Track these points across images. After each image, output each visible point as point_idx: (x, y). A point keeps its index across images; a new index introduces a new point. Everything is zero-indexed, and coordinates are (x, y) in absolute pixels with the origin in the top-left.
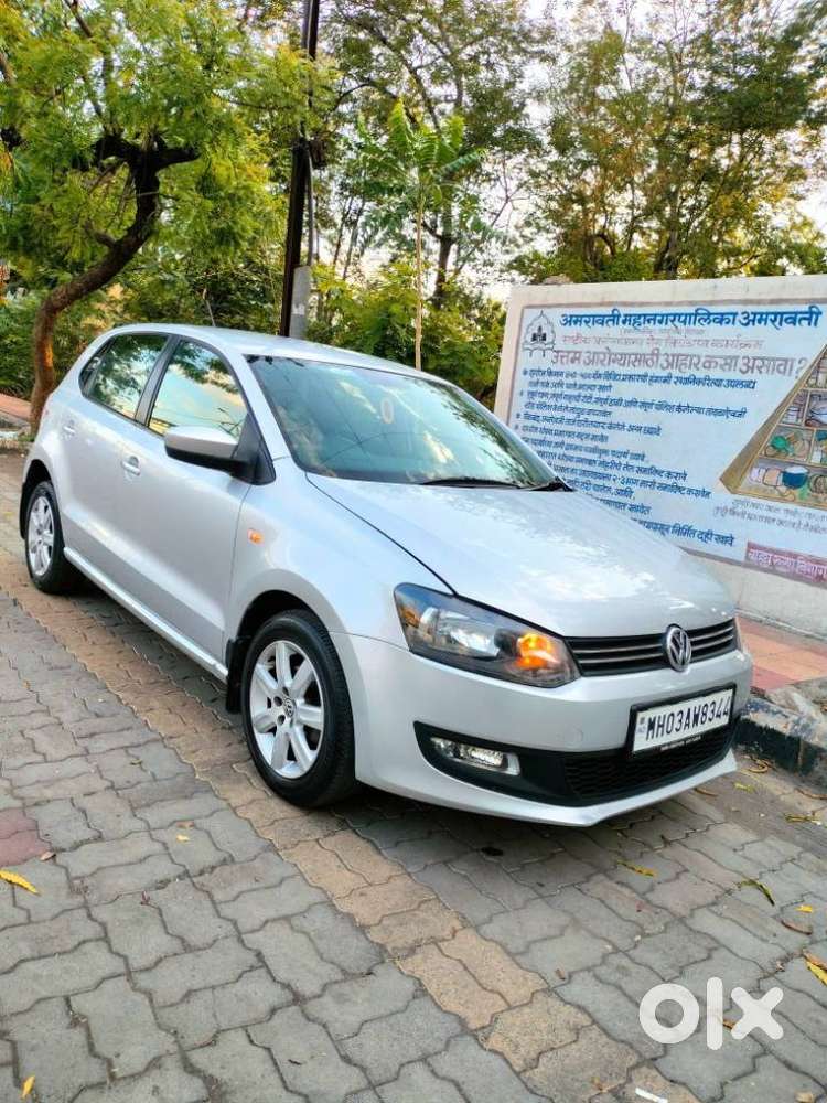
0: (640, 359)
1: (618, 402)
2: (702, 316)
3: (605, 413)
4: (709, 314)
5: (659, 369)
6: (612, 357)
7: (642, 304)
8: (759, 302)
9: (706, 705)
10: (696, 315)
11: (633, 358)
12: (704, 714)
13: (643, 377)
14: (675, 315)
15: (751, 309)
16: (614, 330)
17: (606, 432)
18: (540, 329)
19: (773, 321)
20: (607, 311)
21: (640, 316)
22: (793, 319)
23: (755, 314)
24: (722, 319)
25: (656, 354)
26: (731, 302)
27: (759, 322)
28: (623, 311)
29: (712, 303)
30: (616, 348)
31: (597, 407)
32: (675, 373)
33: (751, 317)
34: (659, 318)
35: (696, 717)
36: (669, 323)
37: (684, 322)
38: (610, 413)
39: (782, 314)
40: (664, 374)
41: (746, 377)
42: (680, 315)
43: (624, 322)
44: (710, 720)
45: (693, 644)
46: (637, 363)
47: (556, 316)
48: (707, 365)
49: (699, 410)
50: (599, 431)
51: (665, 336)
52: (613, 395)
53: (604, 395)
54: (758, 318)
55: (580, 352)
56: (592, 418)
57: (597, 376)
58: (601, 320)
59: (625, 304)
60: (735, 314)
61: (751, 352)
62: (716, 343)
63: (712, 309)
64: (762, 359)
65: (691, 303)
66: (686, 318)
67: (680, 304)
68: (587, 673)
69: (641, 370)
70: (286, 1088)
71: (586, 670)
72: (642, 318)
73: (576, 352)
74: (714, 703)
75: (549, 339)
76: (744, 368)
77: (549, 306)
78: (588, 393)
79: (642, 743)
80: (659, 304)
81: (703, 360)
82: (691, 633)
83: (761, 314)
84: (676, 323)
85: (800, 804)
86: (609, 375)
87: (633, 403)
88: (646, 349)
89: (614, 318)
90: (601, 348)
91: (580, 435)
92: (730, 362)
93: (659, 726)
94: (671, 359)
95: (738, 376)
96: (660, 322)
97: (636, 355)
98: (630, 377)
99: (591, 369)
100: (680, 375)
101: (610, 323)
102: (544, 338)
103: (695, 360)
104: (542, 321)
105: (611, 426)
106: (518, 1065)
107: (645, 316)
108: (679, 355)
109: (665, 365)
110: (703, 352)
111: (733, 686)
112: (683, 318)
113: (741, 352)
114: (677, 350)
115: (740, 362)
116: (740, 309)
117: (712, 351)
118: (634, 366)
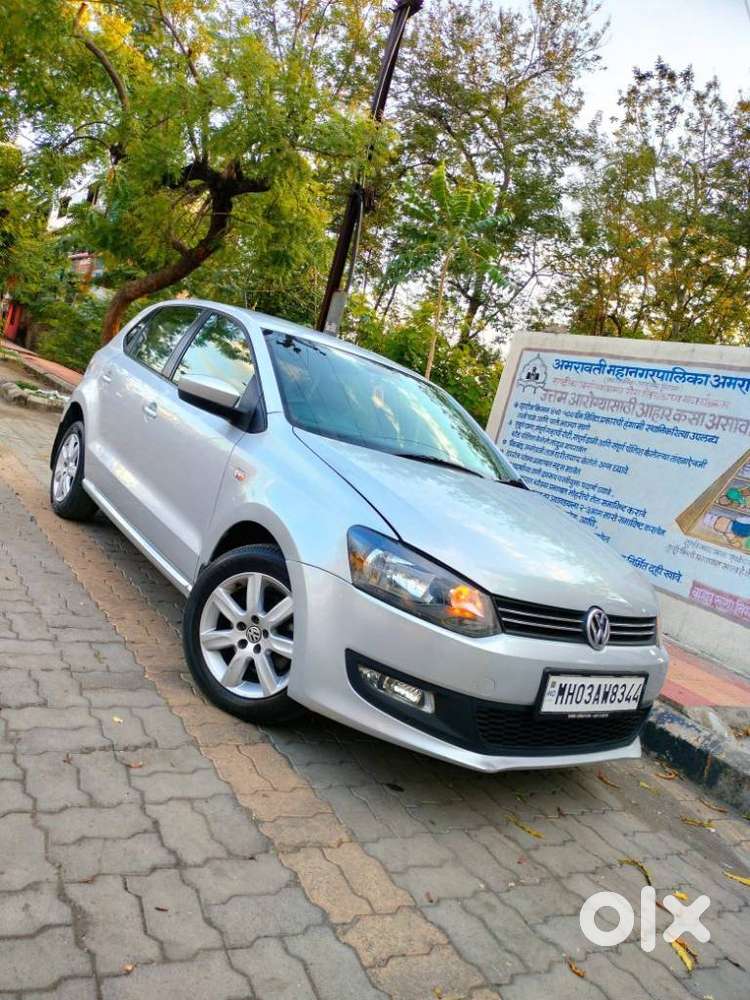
0: (618, 405)
1: (594, 441)
2: (678, 374)
3: (581, 449)
4: (685, 373)
5: (634, 416)
6: (594, 400)
7: (627, 358)
8: (731, 368)
9: (617, 686)
10: (673, 373)
11: (612, 404)
12: (615, 694)
13: (619, 422)
14: (654, 371)
15: (722, 373)
16: (601, 378)
17: (579, 465)
18: (535, 369)
19: (741, 386)
20: (596, 360)
21: (623, 368)
23: (725, 378)
24: (695, 379)
25: (633, 402)
26: (705, 365)
27: (729, 385)
28: (609, 362)
29: (688, 364)
30: (598, 393)
31: (575, 443)
32: (648, 421)
33: (722, 380)
34: (640, 371)
35: (606, 694)
36: (649, 377)
37: (662, 378)
38: (585, 449)
40: (639, 420)
41: (712, 432)
42: (659, 371)
43: (609, 372)
44: (620, 701)
45: (613, 628)
46: (615, 409)
47: (550, 359)
48: (677, 417)
49: (665, 456)
50: (573, 464)
51: (642, 388)
52: (591, 434)
53: (582, 433)
54: (729, 382)
55: (566, 394)
56: (569, 451)
57: (579, 415)
58: (588, 367)
59: (612, 357)
60: (708, 376)
61: (717, 411)
62: (687, 399)
63: (688, 369)
64: (728, 418)
65: (670, 362)
66: (664, 375)
67: (659, 361)
68: (508, 631)
69: (618, 415)
70: (145, 932)
71: (508, 628)
72: (625, 370)
73: (563, 393)
74: (624, 685)
75: (541, 379)
76: (710, 424)
77: (546, 351)
78: (568, 429)
79: (550, 705)
80: (642, 360)
81: (674, 412)
82: (613, 618)
83: (731, 378)
84: (654, 378)
85: (699, 811)
86: (589, 416)
87: (607, 443)
88: (625, 397)
89: (600, 367)
90: (585, 392)
91: (556, 466)
92: (698, 417)
93: (569, 694)
94: (645, 408)
95: (702, 430)
96: (641, 375)
97: (616, 401)
98: (607, 420)
99: (574, 409)
100: (652, 423)
101: (597, 371)
102: (537, 378)
103: (667, 412)
104: (538, 363)
105: (584, 461)
106: (368, 960)
107: (628, 368)
108: (652, 407)
109: (640, 412)
110: (675, 405)
111: (645, 675)
112: (661, 374)
113: (708, 410)
114: (652, 401)
115: (707, 419)
116: (712, 372)
117: (683, 406)
118: (612, 410)
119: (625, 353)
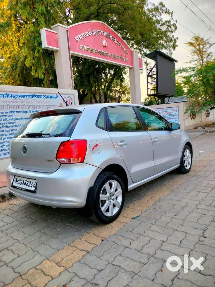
0: (19, 107)
1: (17, 119)
3: (13, 123)
4: (36, 96)
5: (26, 109)
6: (10, 107)
7: (16, 92)
8: (46, 93)
10: (32, 96)
11: (17, 107)
13: (23, 112)
14: (27, 95)
16: (9, 99)
17: (15, 128)
19: (50, 98)
20: (5, 93)
21: (16, 95)
22: (54, 97)
23: (46, 96)
24: (39, 97)
25: (24, 105)
29: (35, 93)
30: (10, 104)
31: (10, 121)
32: (31, 110)
33: (46, 97)
34: (22, 96)
36: (26, 97)
38: (15, 123)
39: (52, 96)
40: (28, 110)
42: (28, 96)
43: (11, 97)
46: (19, 108)
48: (39, 107)
50: (13, 128)
51: (26, 101)
52: (14, 117)
53: (11, 118)
56: (8, 125)
57: (6, 112)
58: (3, 96)
59: (10, 92)
60: (42, 96)
63: (36, 94)
64: (50, 106)
65: (30, 93)
66: (30, 96)
67: (27, 93)
69: (21, 110)
72: (17, 96)
76: (47, 108)
78: (5, 118)
80: (21, 92)
81: (37, 106)
83: (48, 96)
84: (27, 97)
86: (11, 112)
87: (21, 119)
88: (21, 104)
89: (7, 95)
90: (5, 104)
91: (6, 131)
92: (44, 106)
94: (29, 106)
96: (23, 97)
97: (18, 106)
98: (18, 112)
99: (4, 111)
100: (33, 110)
101: (6, 97)
103: (35, 107)
105: (16, 126)
107: (18, 95)
109: (28, 108)
110: (37, 104)
112: (29, 96)
113: (46, 104)
114: (30, 104)
115: (46, 107)
116: (43, 95)
117: (39, 104)
118: (19, 109)
119: (15, 91)
